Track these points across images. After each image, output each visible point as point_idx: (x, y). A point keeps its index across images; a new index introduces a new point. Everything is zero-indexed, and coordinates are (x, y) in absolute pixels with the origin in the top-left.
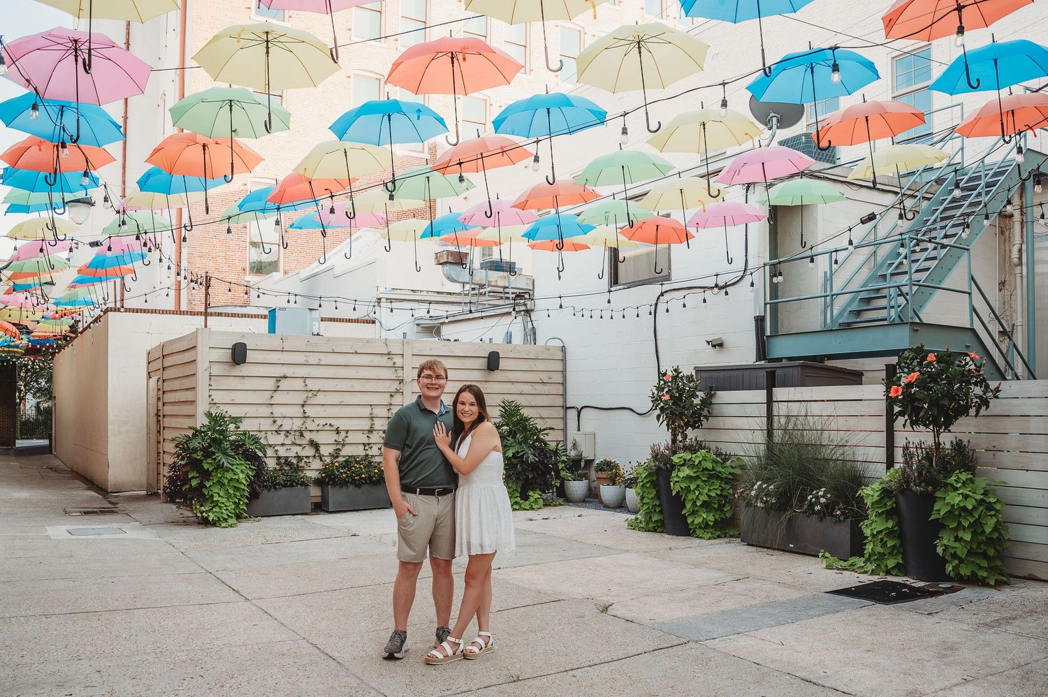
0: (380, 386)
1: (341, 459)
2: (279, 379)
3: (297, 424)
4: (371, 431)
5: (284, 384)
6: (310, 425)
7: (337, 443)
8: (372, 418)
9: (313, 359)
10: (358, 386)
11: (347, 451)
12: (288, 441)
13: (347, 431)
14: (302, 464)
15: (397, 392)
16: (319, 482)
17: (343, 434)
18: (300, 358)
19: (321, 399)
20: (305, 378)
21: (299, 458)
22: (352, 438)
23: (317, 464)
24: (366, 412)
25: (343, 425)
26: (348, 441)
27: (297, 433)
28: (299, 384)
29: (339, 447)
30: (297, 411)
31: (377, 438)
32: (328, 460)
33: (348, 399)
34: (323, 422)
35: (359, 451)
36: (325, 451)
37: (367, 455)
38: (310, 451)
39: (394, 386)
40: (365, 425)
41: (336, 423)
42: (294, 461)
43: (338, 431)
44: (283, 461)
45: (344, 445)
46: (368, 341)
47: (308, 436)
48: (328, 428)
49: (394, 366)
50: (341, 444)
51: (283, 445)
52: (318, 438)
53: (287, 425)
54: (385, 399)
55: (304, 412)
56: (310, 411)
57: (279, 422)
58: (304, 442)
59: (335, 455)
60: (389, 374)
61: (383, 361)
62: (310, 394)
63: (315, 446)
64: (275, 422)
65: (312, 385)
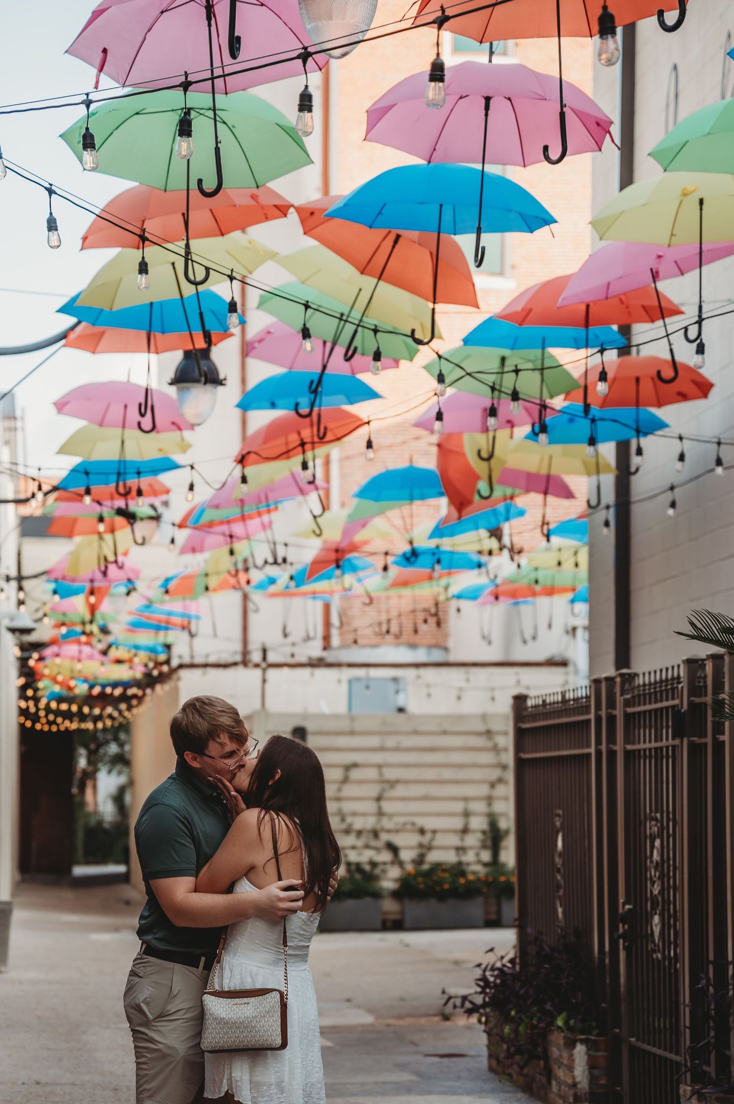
0: (477, 774)
1: (425, 867)
2: (348, 768)
3: (370, 823)
4: (465, 831)
5: (355, 774)
6: (386, 823)
7: (421, 846)
8: (466, 814)
9: (390, 742)
10: (448, 774)
11: (433, 857)
12: (360, 843)
13: (434, 832)
14: (377, 871)
15: (500, 780)
16: (396, 895)
17: (428, 836)
18: (374, 741)
19: (400, 791)
20: (379, 767)
21: (374, 864)
22: (440, 840)
23: (394, 873)
24: (459, 807)
25: (429, 823)
26: (436, 843)
27: (371, 835)
28: (372, 774)
29: (424, 851)
30: (370, 807)
31: (472, 840)
32: (410, 868)
33: (435, 790)
34: (401, 820)
35: (450, 857)
36: (407, 856)
37: (460, 863)
38: (385, 856)
39: (495, 774)
40: (458, 823)
41: (421, 822)
42: (367, 868)
43: (422, 831)
44: (353, 868)
45: (430, 848)
46: (461, 717)
47: (384, 837)
48: (409, 827)
49: (495, 749)
50: (425, 849)
51: (354, 848)
52: (398, 840)
53: (358, 823)
54: (484, 790)
55: (380, 808)
56: (387, 806)
57: (349, 820)
58: (380, 843)
59: (419, 860)
60: (488, 758)
61: (480, 742)
62: (386, 786)
63: (393, 849)
64: (343, 820)
65: (390, 774)
